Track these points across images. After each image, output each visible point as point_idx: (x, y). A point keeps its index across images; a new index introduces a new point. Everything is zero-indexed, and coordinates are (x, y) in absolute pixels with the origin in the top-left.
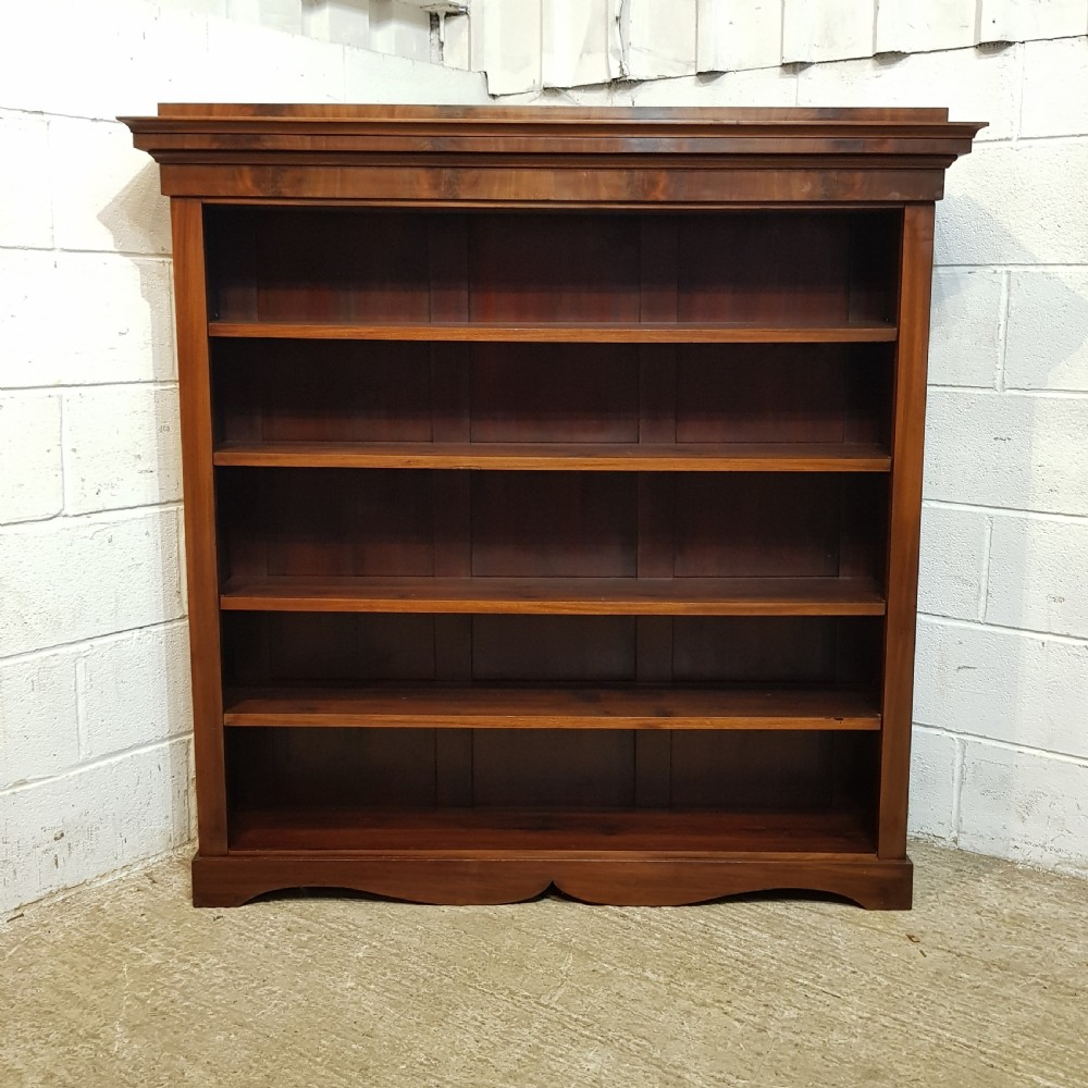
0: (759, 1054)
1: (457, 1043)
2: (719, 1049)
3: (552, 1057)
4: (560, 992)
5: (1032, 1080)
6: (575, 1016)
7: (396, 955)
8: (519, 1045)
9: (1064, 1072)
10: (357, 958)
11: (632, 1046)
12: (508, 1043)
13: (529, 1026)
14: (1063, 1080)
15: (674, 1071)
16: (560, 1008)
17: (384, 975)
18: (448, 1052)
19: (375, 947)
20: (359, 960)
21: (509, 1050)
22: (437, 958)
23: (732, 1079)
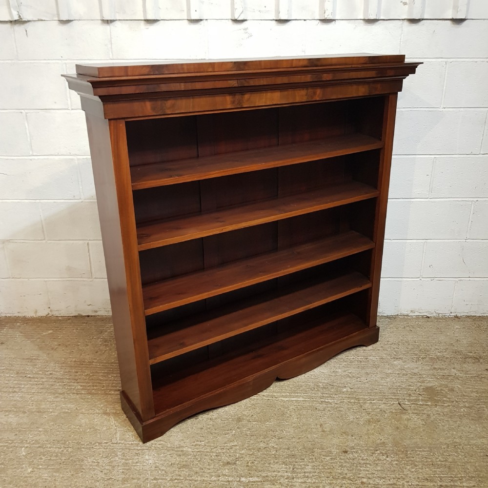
0: (202, 429)
1: (94, 476)
2: (188, 433)
3: (134, 464)
4: (118, 435)
5: (282, 400)
6: (130, 443)
7: (39, 447)
8: (118, 465)
9: (288, 392)
10: (23, 455)
11: (159, 446)
12: (114, 467)
13: (117, 456)
14: (289, 396)
15: (179, 449)
16: (122, 442)
17: (41, 459)
18: (93, 481)
19: (27, 447)
20: (25, 456)
21: (116, 470)
22: (58, 441)
23: (199, 443)
